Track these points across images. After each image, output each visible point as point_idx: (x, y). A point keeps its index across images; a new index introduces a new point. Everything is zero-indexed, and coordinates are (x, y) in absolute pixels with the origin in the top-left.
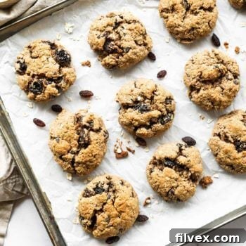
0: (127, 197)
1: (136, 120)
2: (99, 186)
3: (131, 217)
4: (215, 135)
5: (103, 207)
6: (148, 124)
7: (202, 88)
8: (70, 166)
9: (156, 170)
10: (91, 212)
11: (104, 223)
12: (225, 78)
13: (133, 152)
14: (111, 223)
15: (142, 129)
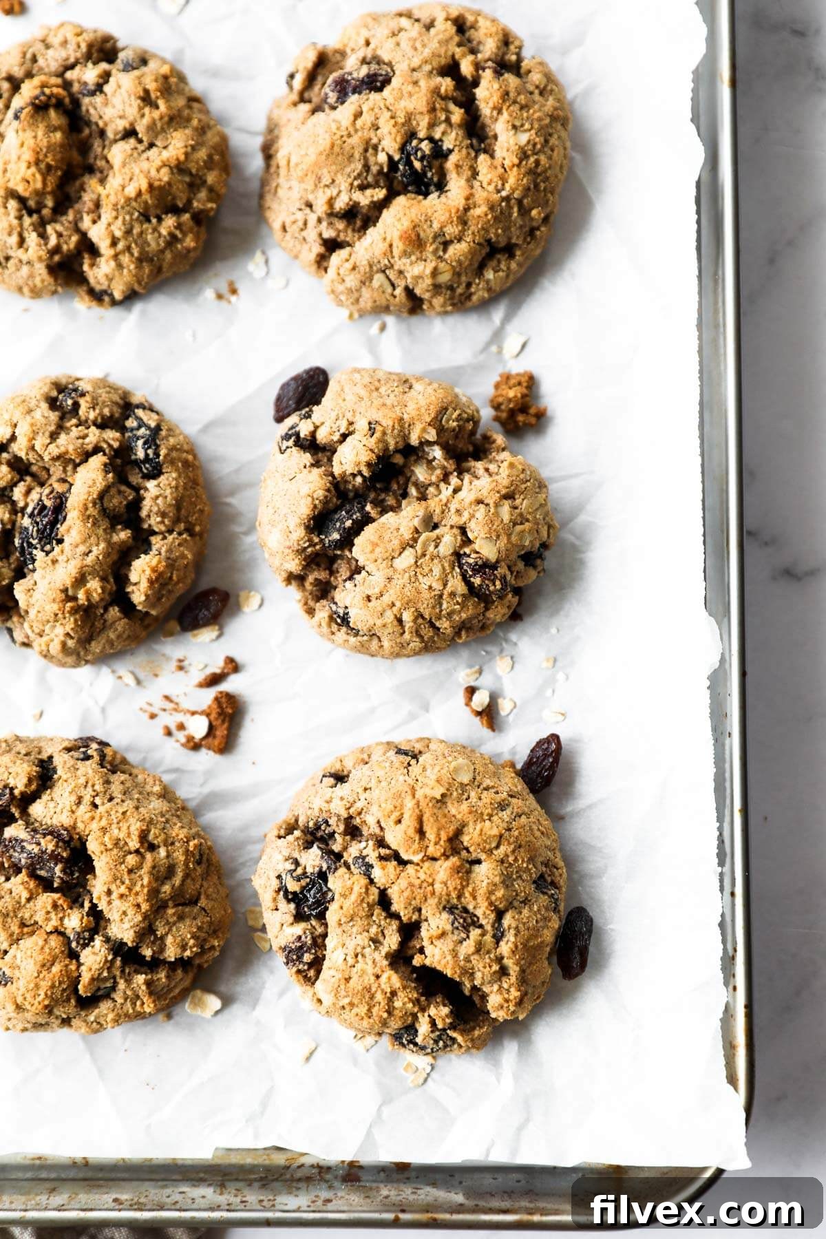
0: (401, 780)
1: (80, 581)
2: (293, 886)
3: (502, 806)
4: (322, 261)
5: (396, 916)
6: (123, 535)
7: (86, 223)
8: (140, 979)
9: (347, 596)
10: (392, 979)
11: (468, 947)
12: (86, 101)
13: (233, 666)
14: (482, 912)
15: (133, 577)
